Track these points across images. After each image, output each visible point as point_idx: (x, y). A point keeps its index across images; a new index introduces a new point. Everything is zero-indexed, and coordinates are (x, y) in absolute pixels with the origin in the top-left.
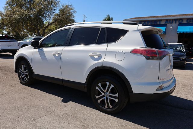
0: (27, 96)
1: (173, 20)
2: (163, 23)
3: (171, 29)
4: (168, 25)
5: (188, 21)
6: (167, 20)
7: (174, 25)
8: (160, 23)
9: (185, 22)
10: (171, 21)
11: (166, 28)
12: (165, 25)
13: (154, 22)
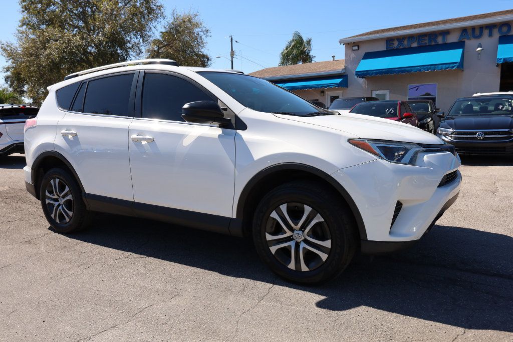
0: (69, 270)
1: (482, 28)
2: (453, 38)
3: (479, 53)
4: (470, 43)
6: (464, 30)
7: (487, 41)
8: (444, 39)
10: (477, 32)
11: (463, 52)
12: (459, 45)
13: (427, 38)
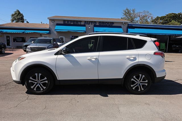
1: (90, 22)
2: (82, 23)
4: (87, 25)
5: (100, 23)
6: (85, 22)
7: (91, 26)
8: (80, 23)
9: (98, 24)
10: (89, 23)
11: (86, 28)
12: (84, 26)
13: (75, 22)
